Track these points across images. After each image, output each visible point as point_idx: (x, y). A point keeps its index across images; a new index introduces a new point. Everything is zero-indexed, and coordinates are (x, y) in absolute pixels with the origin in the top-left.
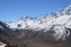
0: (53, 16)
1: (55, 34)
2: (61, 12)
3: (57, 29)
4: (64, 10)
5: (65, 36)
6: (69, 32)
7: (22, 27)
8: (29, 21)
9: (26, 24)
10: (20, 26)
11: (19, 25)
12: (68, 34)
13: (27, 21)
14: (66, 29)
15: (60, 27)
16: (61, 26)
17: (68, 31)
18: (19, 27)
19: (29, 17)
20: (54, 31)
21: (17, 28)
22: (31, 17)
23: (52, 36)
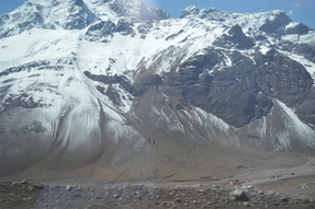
1: (44, 110)
3: (42, 84)
5: (115, 115)
6: (123, 93)
12: (124, 102)
14: (97, 83)
15: (53, 71)
16: (60, 67)
17: (116, 86)
23: (21, 125)
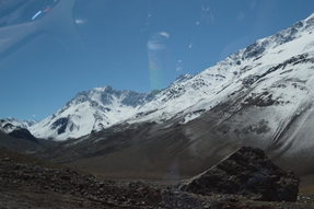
0: (241, 55)
2: (286, 35)
4: (301, 25)
7: (75, 130)
8: (119, 109)
9: (98, 118)
10: (67, 129)
11: (63, 124)
13: (108, 110)
18: (61, 131)
19: (118, 94)
20: (266, 93)
21: (51, 139)
22: (132, 93)
